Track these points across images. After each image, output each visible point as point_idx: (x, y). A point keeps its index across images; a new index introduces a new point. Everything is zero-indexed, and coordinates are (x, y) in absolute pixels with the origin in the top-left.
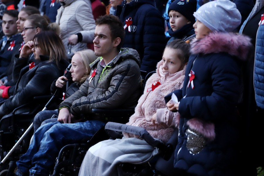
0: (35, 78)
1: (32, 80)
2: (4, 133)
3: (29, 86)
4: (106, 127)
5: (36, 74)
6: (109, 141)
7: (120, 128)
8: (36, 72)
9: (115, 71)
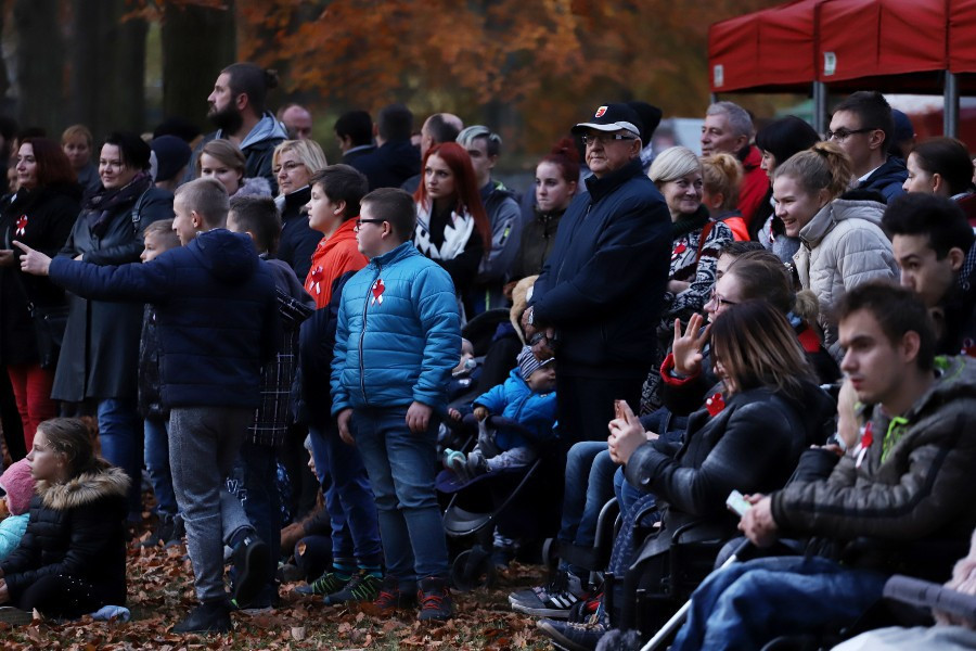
0: (727, 442)
1: (718, 447)
2: (648, 596)
3: (711, 463)
4: (887, 593)
5: (730, 429)
6: (893, 632)
7: (922, 595)
8: (730, 425)
9: (917, 434)
